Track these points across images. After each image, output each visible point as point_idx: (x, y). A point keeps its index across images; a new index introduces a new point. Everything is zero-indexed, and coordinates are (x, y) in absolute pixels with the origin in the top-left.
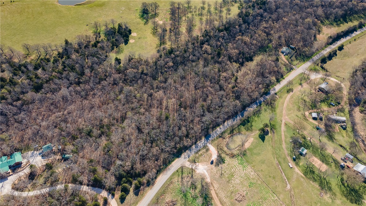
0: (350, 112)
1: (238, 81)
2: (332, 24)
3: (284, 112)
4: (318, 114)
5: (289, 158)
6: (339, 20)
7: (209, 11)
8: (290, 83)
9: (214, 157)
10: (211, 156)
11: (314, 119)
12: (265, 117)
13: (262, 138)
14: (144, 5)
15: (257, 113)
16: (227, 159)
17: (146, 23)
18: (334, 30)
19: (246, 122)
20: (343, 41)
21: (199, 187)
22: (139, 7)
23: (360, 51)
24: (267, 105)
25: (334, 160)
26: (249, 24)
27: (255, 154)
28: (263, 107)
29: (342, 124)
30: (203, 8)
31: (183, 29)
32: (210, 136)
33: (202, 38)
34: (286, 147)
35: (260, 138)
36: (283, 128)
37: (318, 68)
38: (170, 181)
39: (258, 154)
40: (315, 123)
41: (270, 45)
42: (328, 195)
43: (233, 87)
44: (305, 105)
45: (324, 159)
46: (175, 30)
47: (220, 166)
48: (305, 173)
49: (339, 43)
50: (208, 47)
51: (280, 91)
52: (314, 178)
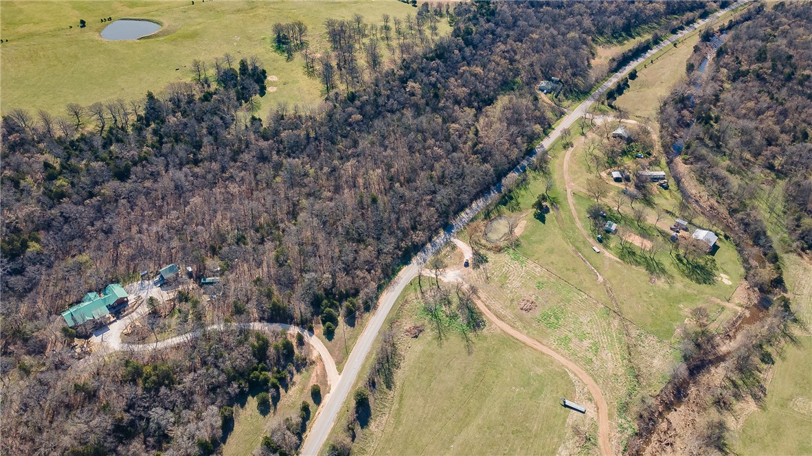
0: (670, 163)
1: (481, 134)
2: (611, 43)
3: (566, 177)
4: (622, 172)
5: (591, 240)
6: (620, 35)
7: (399, 32)
8: (566, 132)
9: (468, 255)
10: (462, 255)
11: (617, 180)
12: (537, 186)
13: (541, 217)
14: (278, 29)
15: (523, 183)
16: (491, 256)
17: (289, 58)
18: (616, 50)
19: (507, 199)
20: (633, 65)
21: (455, 301)
22: (270, 35)
23: (663, 77)
24: (535, 171)
25: (660, 233)
26: (475, 47)
27: (535, 242)
28: (531, 174)
29: (662, 182)
30: (387, 28)
31: (362, 60)
32: (452, 227)
33: (402, 72)
34: (583, 226)
35: (537, 219)
36: (571, 200)
37: (605, 107)
38: (403, 301)
39: (541, 242)
40: (621, 186)
41: (518, 79)
42: (663, 280)
43: (475, 145)
44: (598, 164)
45: (645, 233)
46: (347, 65)
47: (481, 267)
48: (622, 257)
49: (628, 69)
50: (417, 85)
51: (553, 147)
52: (636, 261)
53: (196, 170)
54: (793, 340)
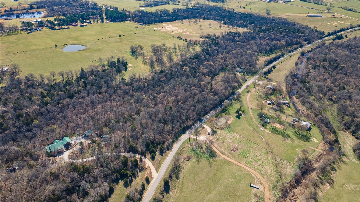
0: (290, 98)
1: (213, 85)
2: (265, 56)
3: (248, 103)
4: (271, 101)
5: (259, 126)
6: (269, 53)
7: (180, 50)
8: (248, 87)
10: (207, 131)
11: (269, 104)
12: (236, 106)
13: (239, 117)
14: (132, 48)
15: (231, 105)
16: (218, 131)
17: (137, 58)
18: (267, 58)
19: (224, 111)
20: (274, 63)
21: (204, 147)
22: (129, 50)
23: (286, 68)
24: (236, 100)
25: (287, 123)
26: (210, 55)
27: (236, 126)
28: (234, 102)
29: (287, 105)
30: (175, 49)
31: (165, 59)
32: (202, 120)
33: (181, 63)
34: (256, 121)
35: (237, 118)
36: (250, 111)
37: (264, 78)
38: (182, 148)
39: (239, 126)
40: (271, 106)
41: (228, 68)
42: (289, 140)
43: (211, 89)
44: (261, 98)
45: (281, 123)
46: (160, 61)
47: (215, 135)
48: (272, 132)
49: (272, 65)
50: (187, 68)
51: (243, 92)
52: (278, 133)
53: (100, 96)
54: (344, 163)
